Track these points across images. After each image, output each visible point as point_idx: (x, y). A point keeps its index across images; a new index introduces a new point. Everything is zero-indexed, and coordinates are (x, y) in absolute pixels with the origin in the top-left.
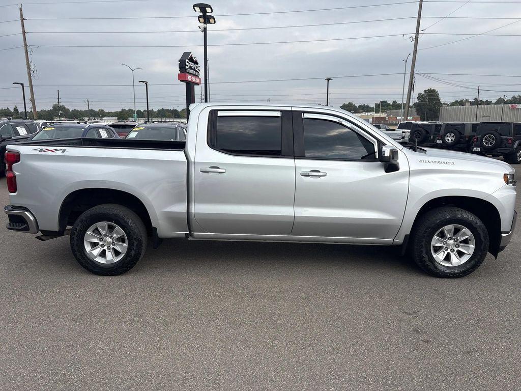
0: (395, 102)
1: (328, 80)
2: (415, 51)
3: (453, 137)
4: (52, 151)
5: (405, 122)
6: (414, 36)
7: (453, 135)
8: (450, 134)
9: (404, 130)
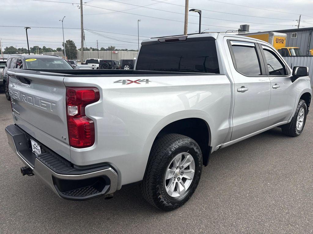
0: (44, 47)
1: (27, 28)
2: (82, 15)
3: (128, 67)
4: (135, 82)
5: (90, 59)
6: (80, 5)
7: (128, 66)
8: (127, 66)
9: (93, 64)
